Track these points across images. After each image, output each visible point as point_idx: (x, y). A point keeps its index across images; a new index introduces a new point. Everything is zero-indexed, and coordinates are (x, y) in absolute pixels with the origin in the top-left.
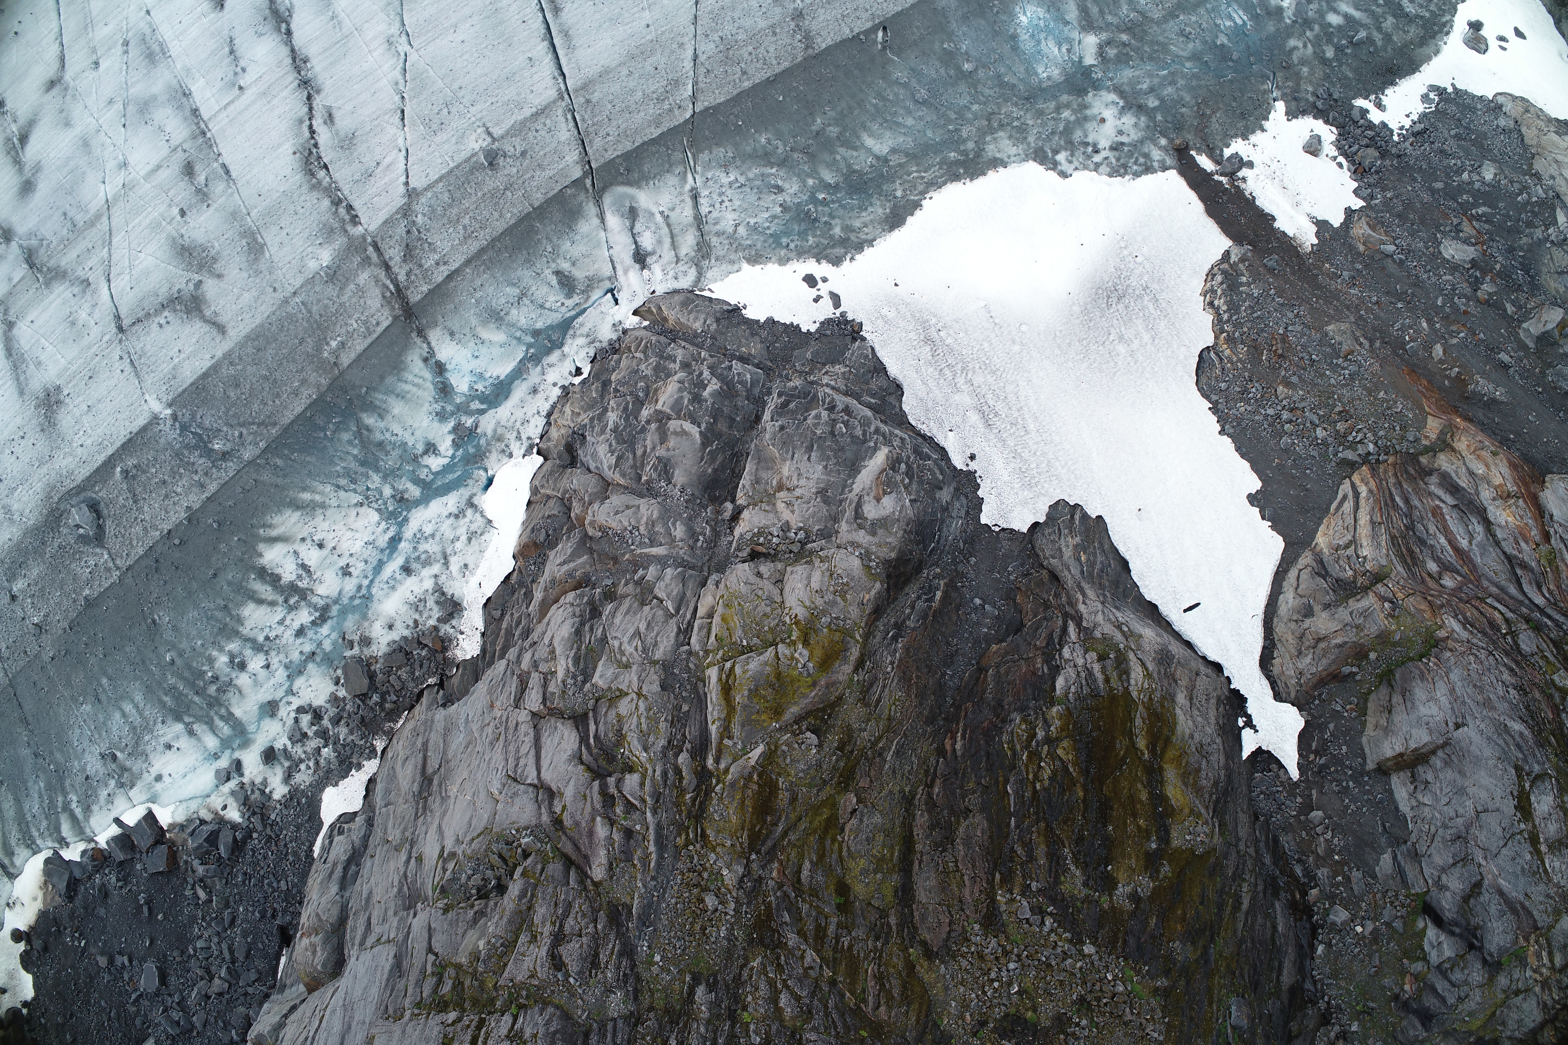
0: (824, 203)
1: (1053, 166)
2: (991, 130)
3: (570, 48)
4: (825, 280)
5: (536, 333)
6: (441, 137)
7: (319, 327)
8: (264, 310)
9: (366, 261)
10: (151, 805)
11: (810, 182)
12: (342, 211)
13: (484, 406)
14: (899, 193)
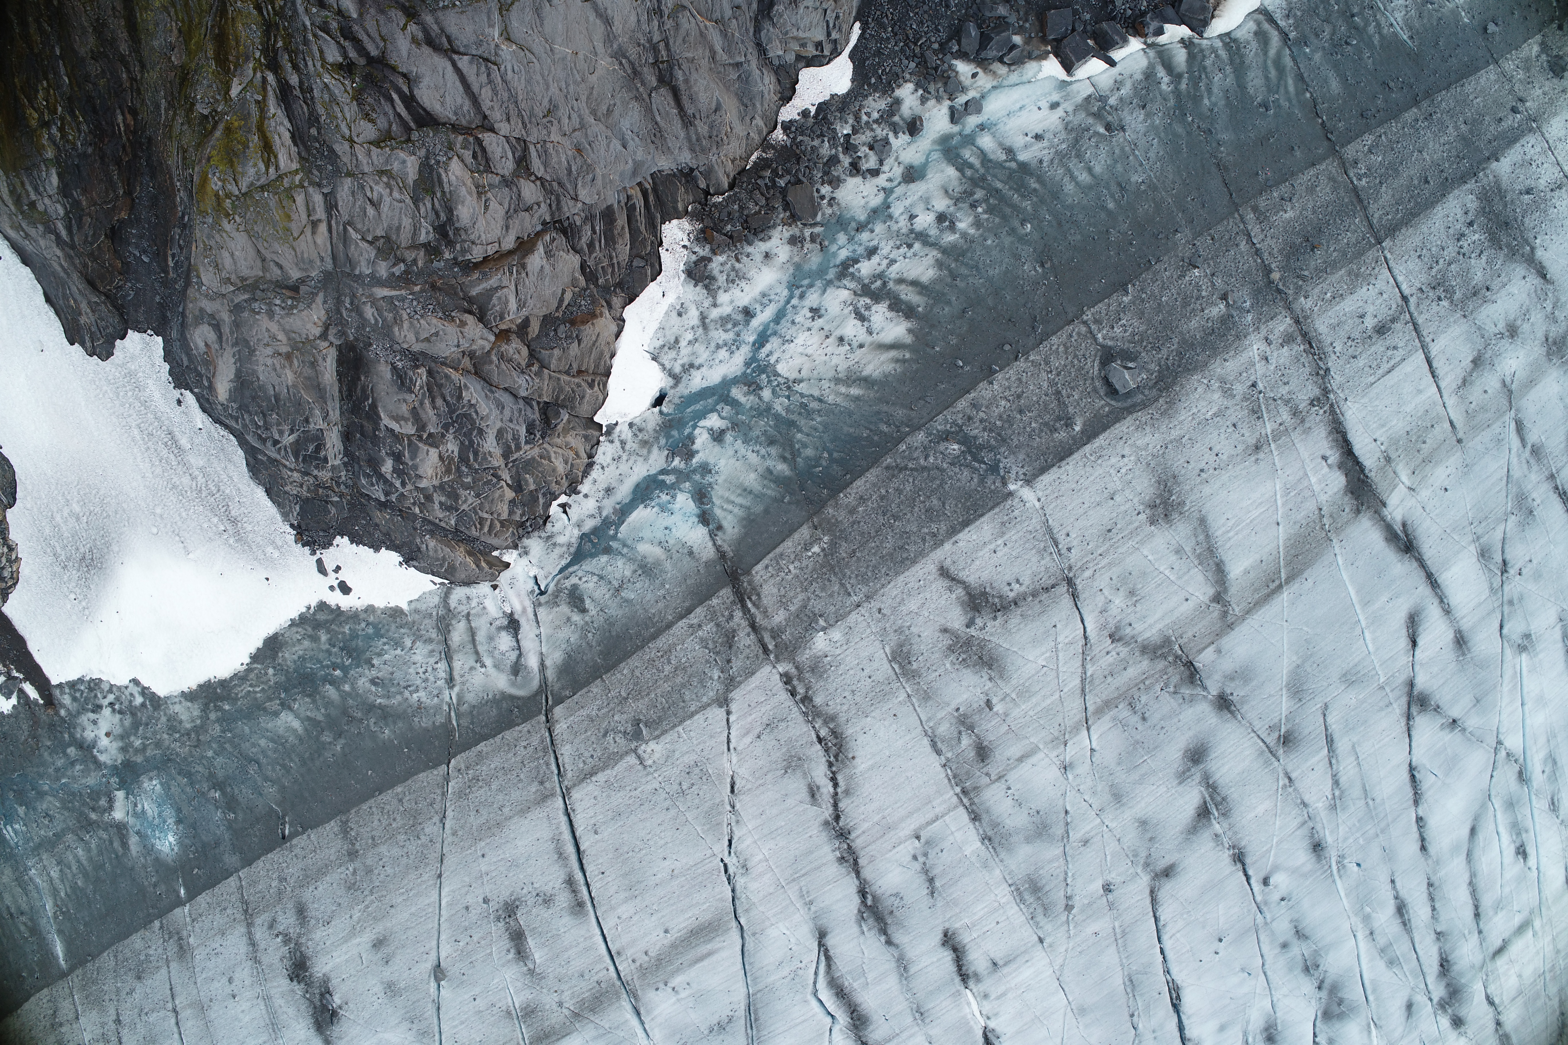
0: (335, 667)
1: (145, 691)
2: (197, 730)
3: (557, 841)
4: (332, 588)
5: (608, 550)
6: (690, 759)
7: (832, 568)
8: (893, 590)
9: (776, 634)
10: (1068, 79)
11: (347, 688)
12: (801, 690)
13: (661, 477)
14: (271, 671)
